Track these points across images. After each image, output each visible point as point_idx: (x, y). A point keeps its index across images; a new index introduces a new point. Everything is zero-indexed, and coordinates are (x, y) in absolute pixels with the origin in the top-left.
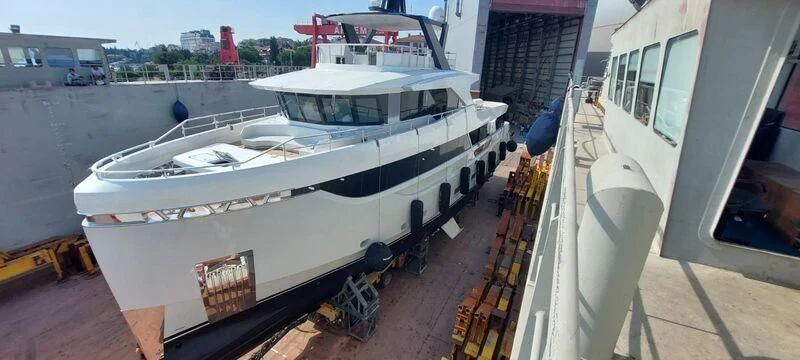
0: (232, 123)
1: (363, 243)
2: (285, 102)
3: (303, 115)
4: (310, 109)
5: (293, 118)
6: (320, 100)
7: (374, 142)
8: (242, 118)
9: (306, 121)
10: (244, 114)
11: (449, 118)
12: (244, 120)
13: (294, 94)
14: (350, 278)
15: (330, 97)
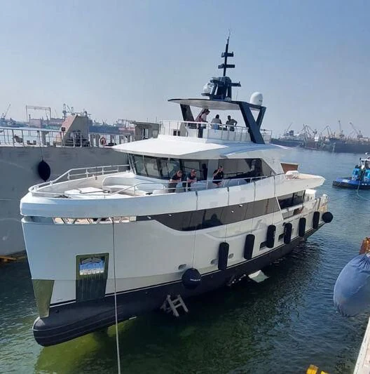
0: (96, 175)
1: (181, 267)
2: (134, 161)
3: (146, 171)
4: (151, 167)
5: (138, 174)
6: (160, 161)
7: (194, 192)
8: (103, 171)
9: (148, 176)
10: (105, 169)
11: (257, 182)
12: (105, 173)
13: (141, 156)
14: (169, 296)
15: (166, 159)
